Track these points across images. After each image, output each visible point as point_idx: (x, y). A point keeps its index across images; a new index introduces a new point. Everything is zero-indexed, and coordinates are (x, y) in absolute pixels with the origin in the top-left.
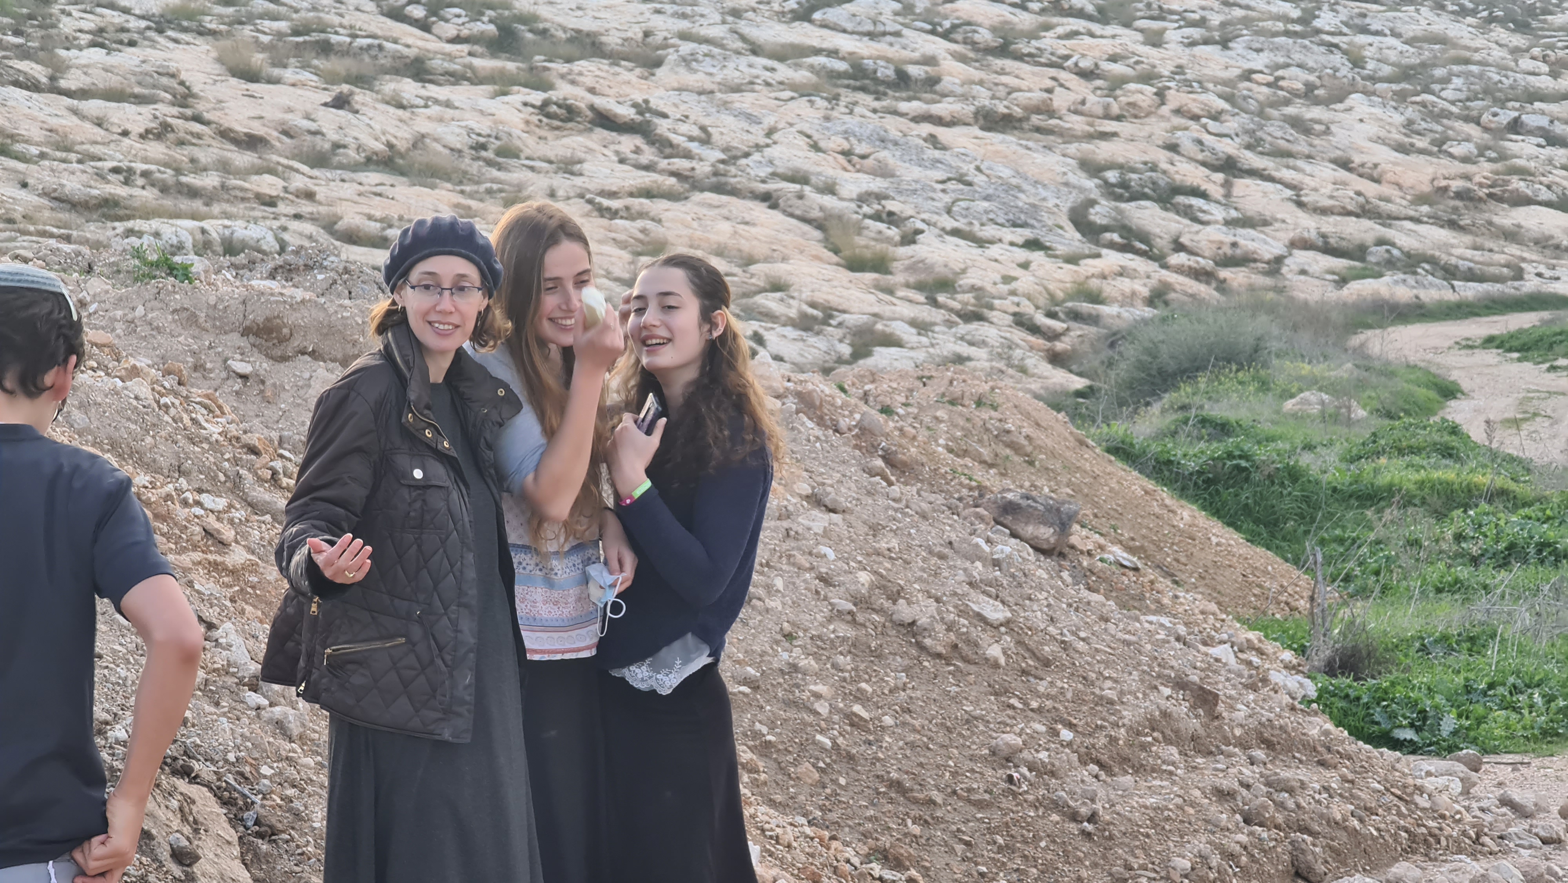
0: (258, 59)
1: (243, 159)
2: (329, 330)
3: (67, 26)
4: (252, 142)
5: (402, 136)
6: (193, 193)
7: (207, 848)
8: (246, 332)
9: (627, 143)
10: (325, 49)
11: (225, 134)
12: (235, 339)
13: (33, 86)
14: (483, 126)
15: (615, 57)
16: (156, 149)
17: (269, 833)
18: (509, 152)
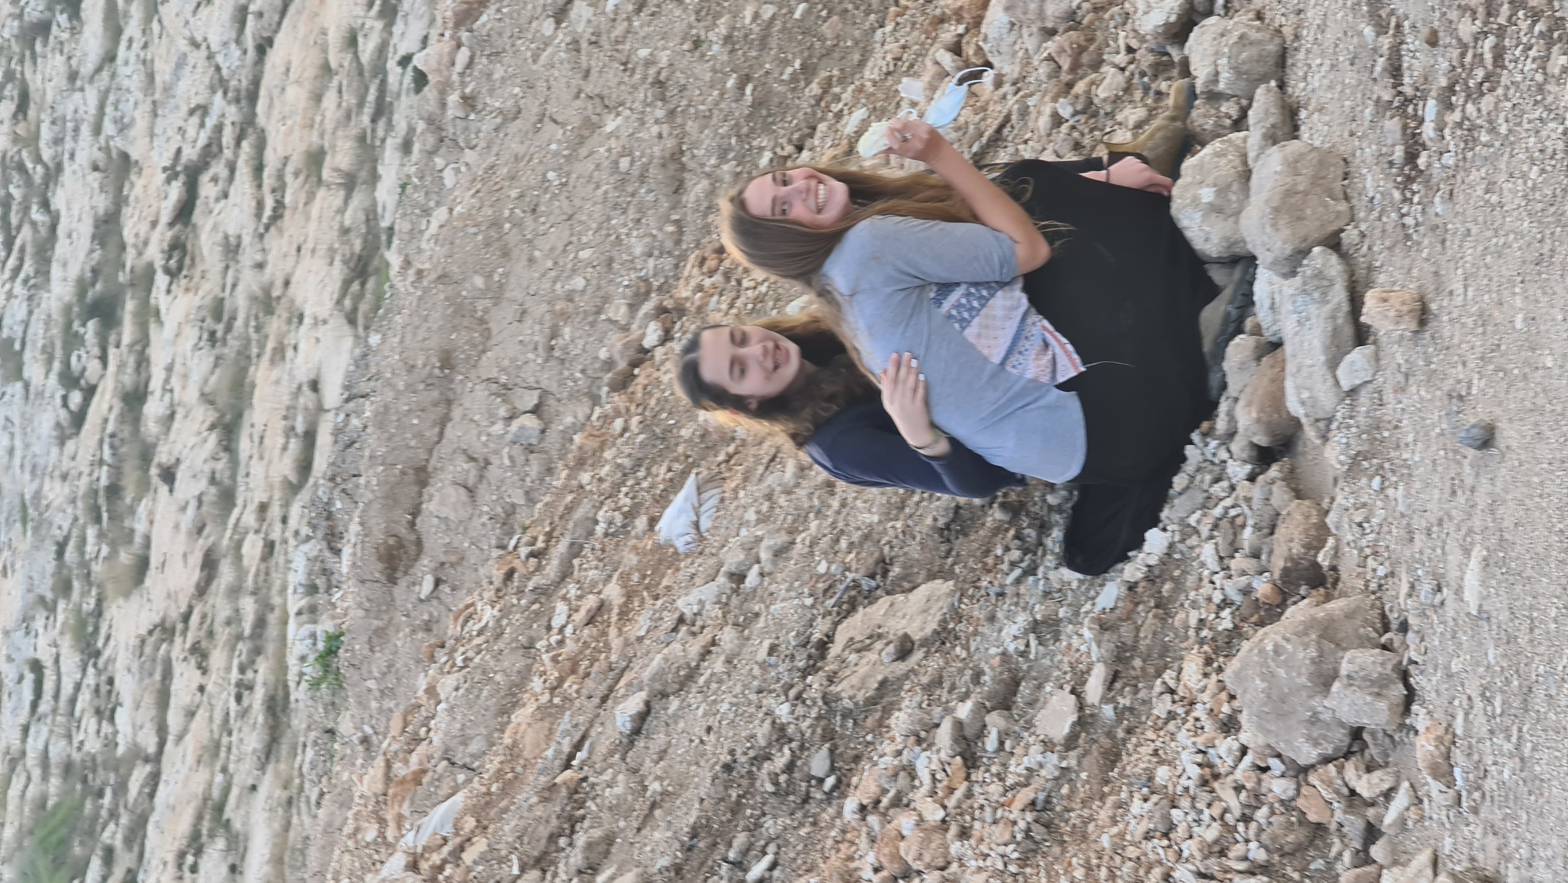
0: (125, 557)
1: (226, 574)
2: (390, 498)
3: (93, 746)
4: (210, 564)
5: (203, 416)
6: (261, 623)
7: (897, 626)
8: (393, 580)
9: (207, 189)
10: (114, 490)
11: (202, 590)
12: (399, 591)
13: (154, 779)
14: (191, 335)
15: (119, 201)
16: (217, 658)
17: (883, 565)
18: (218, 309)
